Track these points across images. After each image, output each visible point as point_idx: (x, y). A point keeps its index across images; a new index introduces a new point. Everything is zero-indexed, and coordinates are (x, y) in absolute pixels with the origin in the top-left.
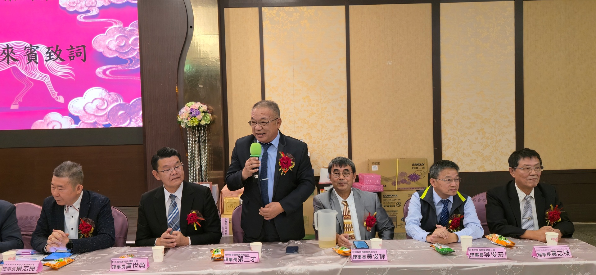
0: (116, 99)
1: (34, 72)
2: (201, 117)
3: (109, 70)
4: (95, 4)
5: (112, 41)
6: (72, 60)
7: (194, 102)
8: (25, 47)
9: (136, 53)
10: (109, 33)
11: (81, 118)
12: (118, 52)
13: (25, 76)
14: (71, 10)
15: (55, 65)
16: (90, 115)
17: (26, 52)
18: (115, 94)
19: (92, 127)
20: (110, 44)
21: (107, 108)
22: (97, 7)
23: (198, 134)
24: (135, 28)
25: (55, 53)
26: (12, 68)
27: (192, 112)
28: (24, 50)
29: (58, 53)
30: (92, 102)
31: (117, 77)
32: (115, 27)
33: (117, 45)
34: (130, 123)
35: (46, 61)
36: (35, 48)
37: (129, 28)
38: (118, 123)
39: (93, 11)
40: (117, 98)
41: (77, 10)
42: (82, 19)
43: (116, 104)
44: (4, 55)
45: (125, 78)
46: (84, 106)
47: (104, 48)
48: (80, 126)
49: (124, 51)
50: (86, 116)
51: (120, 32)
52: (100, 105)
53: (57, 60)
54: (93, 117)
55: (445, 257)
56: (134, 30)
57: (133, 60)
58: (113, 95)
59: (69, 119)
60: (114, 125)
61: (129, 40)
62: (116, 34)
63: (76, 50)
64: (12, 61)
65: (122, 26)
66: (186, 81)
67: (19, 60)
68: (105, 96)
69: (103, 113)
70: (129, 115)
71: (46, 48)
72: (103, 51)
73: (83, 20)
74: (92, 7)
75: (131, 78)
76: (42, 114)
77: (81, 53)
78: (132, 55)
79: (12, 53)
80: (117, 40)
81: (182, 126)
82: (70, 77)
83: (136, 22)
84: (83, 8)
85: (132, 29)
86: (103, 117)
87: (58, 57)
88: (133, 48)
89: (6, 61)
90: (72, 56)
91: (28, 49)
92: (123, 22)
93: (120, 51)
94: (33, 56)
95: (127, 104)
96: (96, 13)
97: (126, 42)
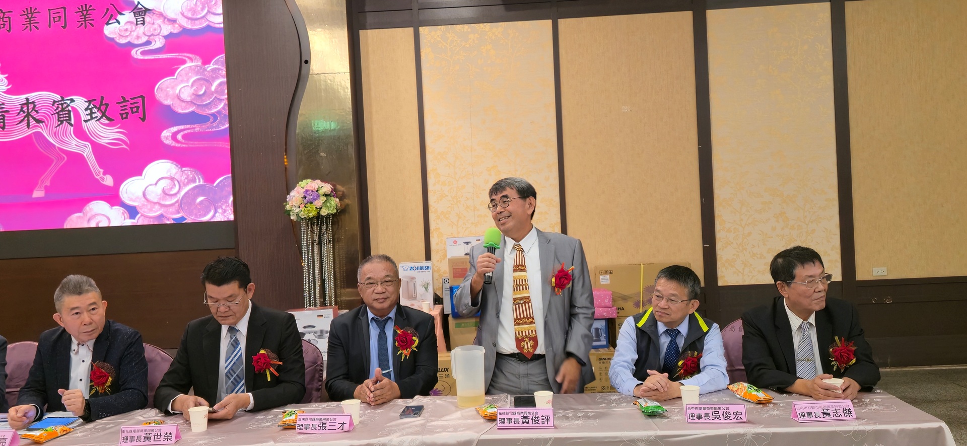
0: (192, 178)
1: (67, 140)
2: (321, 204)
3: (182, 133)
4: (159, 31)
5: (186, 88)
6: (125, 118)
7: (310, 180)
8: (53, 101)
9: (222, 106)
10: (181, 75)
11: (139, 210)
12: (195, 104)
13: (54, 146)
14: (123, 41)
15: (99, 127)
16: (152, 204)
17: (55, 108)
18: (192, 169)
19: (156, 223)
20: (183, 92)
21: (178, 192)
22: (162, 36)
23: (317, 230)
24: (220, 67)
25: (99, 109)
26: (35, 133)
27: (307, 196)
28: (51, 105)
29: (103, 108)
30: (156, 184)
31: (195, 144)
32: (190, 67)
33: (193, 94)
34: (214, 216)
35: (86, 121)
36: (68, 102)
37: (211, 67)
38: (196, 215)
39: (155, 41)
40: (194, 176)
41: (132, 41)
42: (140, 55)
43: (192, 186)
44: (22, 115)
45: (206, 145)
46: (143, 189)
47: (173, 99)
48: (138, 221)
49: (205, 103)
50: (146, 205)
51: (197, 73)
52: (169, 187)
53: (102, 119)
54: (157, 207)
55: (650, 420)
56: (219, 69)
57: (218, 116)
58: (189, 172)
59: (122, 211)
60: (189, 219)
61: (212, 85)
62: (191, 77)
63: (130, 102)
64: (34, 123)
65: (200, 63)
66: (301, 148)
67: (44, 122)
68: (176, 173)
69: (174, 200)
70: (213, 203)
71: (85, 102)
72: (171, 103)
73: (140, 57)
74: (154, 35)
75: (215, 144)
76: (80, 204)
77: (138, 107)
78: (217, 108)
79: (33, 111)
80: (192, 85)
81: (292, 218)
82: (122, 145)
83: (222, 57)
84: (141, 37)
85: (215, 68)
86: (174, 207)
87: (103, 115)
88: (218, 97)
89: (25, 123)
90: (124, 114)
91: (57, 103)
92: (202, 57)
93: (198, 103)
94: (65, 114)
95: (209, 185)
96: (161, 46)
97: (207, 88)
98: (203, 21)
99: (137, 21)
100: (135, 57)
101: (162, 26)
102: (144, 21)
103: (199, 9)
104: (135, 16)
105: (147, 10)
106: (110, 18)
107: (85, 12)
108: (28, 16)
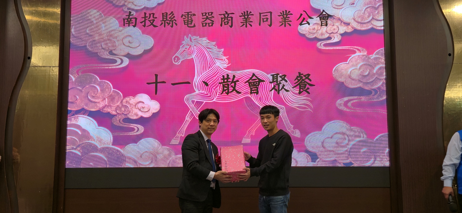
0: (358, 134)
3: (351, 102)
4: (337, 30)
5: (355, 70)
9: (381, 83)
10: (352, 61)
11: (318, 155)
12: (361, 82)
14: (311, 36)
15: (292, 95)
16: (329, 152)
18: (358, 128)
19: (331, 165)
20: (353, 73)
21: (348, 144)
22: (339, 34)
24: (380, 56)
26: (245, 98)
30: (332, 137)
32: (358, 55)
33: (360, 75)
34: (374, 163)
37: (373, 56)
38: (361, 162)
39: (334, 37)
40: (359, 132)
41: (318, 37)
42: (322, 46)
43: (358, 139)
45: (369, 111)
46: (322, 140)
47: (346, 78)
48: (319, 164)
49: (368, 81)
50: (324, 152)
51: (364, 60)
52: (341, 140)
54: (332, 154)
56: (379, 58)
57: (379, 90)
58: (356, 129)
59: (306, 156)
60: (356, 164)
61: (374, 69)
62: (359, 63)
65: (366, 53)
68: (347, 130)
69: (344, 150)
70: (374, 153)
72: (344, 80)
73: (323, 48)
74: (334, 33)
75: (376, 111)
78: (377, 85)
80: (360, 69)
82: (308, 109)
83: (382, 50)
84: (324, 34)
86: (344, 155)
88: (379, 77)
92: (367, 49)
95: (370, 140)
96: (338, 40)
97: (370, 70)
98: (369, 24)
99: (322, 23)
100: (319, 47)
101: (339, 27)
102: (326, 23)
103: (366, 16)
104: (320, 20)
105: (329, 16)
106: (302, 20)
107: (285, 15)
108: (245, 17)
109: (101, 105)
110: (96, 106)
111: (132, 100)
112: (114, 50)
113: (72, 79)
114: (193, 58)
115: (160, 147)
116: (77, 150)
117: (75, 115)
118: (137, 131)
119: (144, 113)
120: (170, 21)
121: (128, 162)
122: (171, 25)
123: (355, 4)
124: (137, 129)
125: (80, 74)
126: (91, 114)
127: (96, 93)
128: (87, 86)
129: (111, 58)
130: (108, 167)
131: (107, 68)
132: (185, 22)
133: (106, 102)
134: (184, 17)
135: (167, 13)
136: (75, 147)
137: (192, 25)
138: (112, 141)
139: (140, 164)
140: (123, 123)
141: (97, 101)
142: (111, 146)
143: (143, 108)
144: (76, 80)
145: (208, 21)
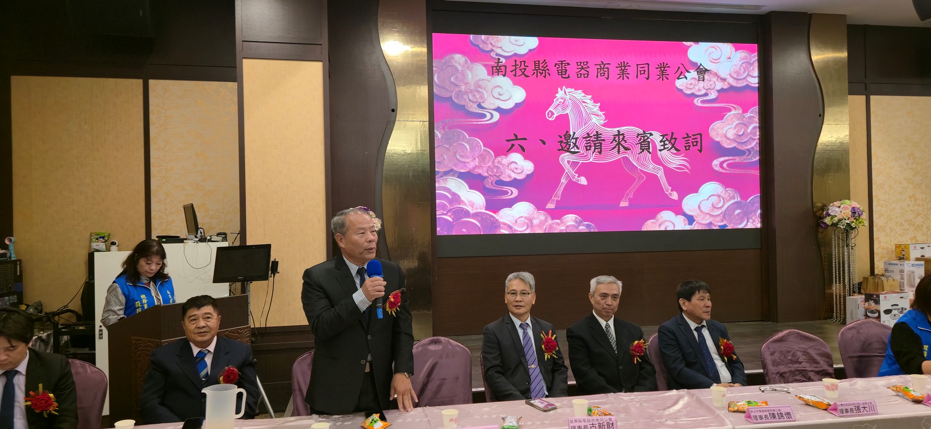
0: (732, 196)
1: (646, 164)
3: (727, 163)
4: (714, 86)
5: (731, 129)
6: (688, 150)
8: (637, 134)
9: (754, 144)
10: (727, 120)
11: (695, 218)
12: (737, 142)
13: (637, 168)
14: (689, 92)
15: (670, 156)
16: (705, 214)
17: (639, 140)
18: (732, 190)
19: (707, 228)
20: (728, 133)
21: (723, 206)
22: (716, 90)
24: (754, 115)
25: (670, 142)
26: (623, 158)
28: (636, 137)
29: (673, 141)
30: (708, 199)
31: (735, 171)
32: (734, 113)
33: (736, 134)
34: (746, 224)
35: (660, 150)
36: (648, 135)
37: (748, 115)
38: (734, 225)
39: (711, 94)
40: (734, 195)
41: (695, 93)
42: (699, 103)
43: (732, 201)
44: (615, 143)
45: (743, 172)
46: (699, 203)
47: (722, 137)
48: (695, 227)
49: (743, 141)
50: (700, 215)
51: (739, 119)
52: (717, 202)
53: (672, 150)
54: (708, 216)
56: (753, 117)
57: (752, 151)
58: (730, 191)
59: (683, 219)
60: (730, 226)
61: (748, 128)
62: (734, 122)
63: (692, 138)
64: (624, 150)
65: (741, 112)
67: (630, 149)
68: (722, 192)
69: (719, 212)
70: (746, 215)
71: (660, 136)
72: (720, 140)
73: (700, 105)
74: (711, 89)
75: (750, 172)
76: (655, 213)
77: (697, 142)
78: (751, 145)
79: (623, 141)
80: (735, 128)
82: (685, 170)
83: (756, 109)
84: (701, 90)
85: (751, 116)
86: (719, 217)
87: (673, 146)
88: (753, 137)
89: (616, 150)
90: (687, 146)
91: (641, 136)
92: (742, 107)
94: (646, 144)
95: (744, 202)
96: (715, 97)
97: (745, 130)
98: (744, 81)
99: (699, 78)
100: (697, 104)
101: (717, 83)
102: (704, 78)
103: (742, 72)
104: (698, 74)
105: (706, 70)
106: (680, 74)
107: (663, 69)
108: (622, 68)
109: (471, 165)
110: (466, 166)
111: (505, 160)
112: (483, 102)
113: (438, 136)
114: (567, 113)
115: (535, 213)
116: (448, 216)
117: (442, 177)
118: (511, 194)
119: (517, 174)
120: (543, 70)
121: (502, 228)
122: (544, 75)
123: (732, 57)
124: (510, 193)
125: (446, 130)
126: (461, 176)
127: (465, 152)
128: (455, 144)
129: (480, 112)
130: (482, 234)
131: (476, 123)
132: (558, 73)
133: (477, 162)
134: (557, 66)
135: (539, 61)
136: (445, 213)
137: (567, 76)
138: (485, 205)
139: (516, 230)
140: (495, 185)
141: (466, 160)
142: (483, 211)
143: (516, 169)
144: (442, 137)
145: (583, 72)
